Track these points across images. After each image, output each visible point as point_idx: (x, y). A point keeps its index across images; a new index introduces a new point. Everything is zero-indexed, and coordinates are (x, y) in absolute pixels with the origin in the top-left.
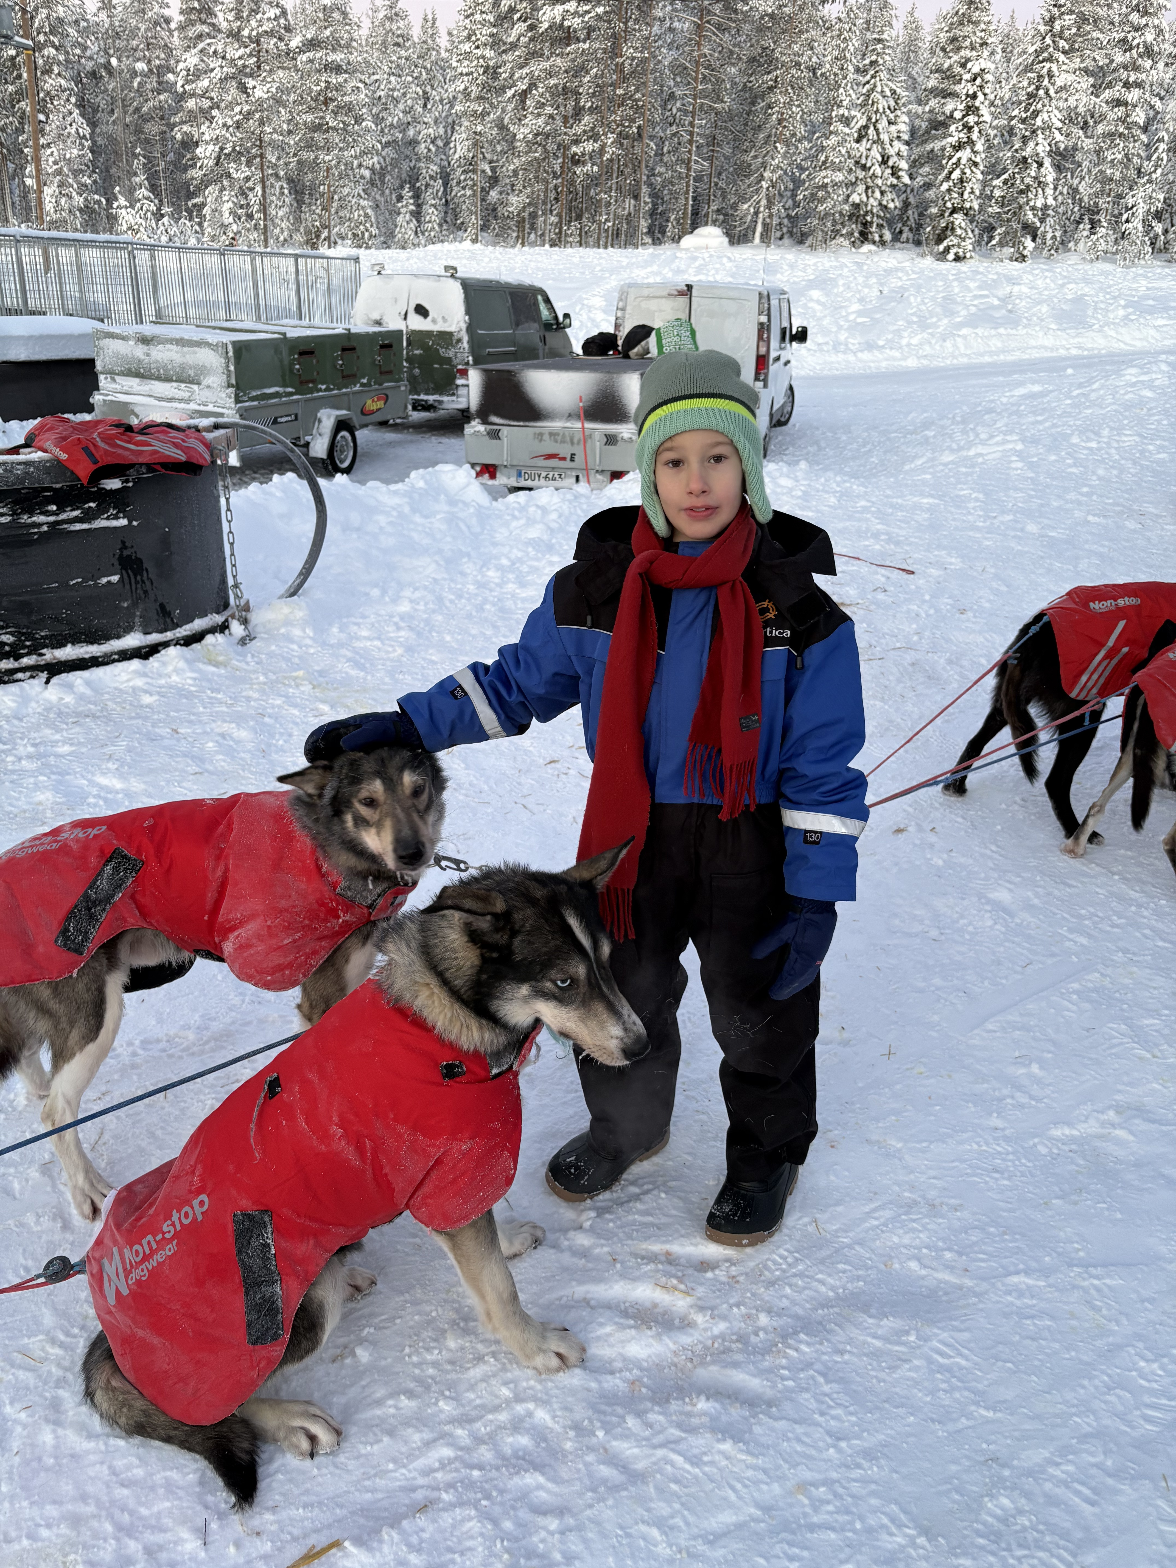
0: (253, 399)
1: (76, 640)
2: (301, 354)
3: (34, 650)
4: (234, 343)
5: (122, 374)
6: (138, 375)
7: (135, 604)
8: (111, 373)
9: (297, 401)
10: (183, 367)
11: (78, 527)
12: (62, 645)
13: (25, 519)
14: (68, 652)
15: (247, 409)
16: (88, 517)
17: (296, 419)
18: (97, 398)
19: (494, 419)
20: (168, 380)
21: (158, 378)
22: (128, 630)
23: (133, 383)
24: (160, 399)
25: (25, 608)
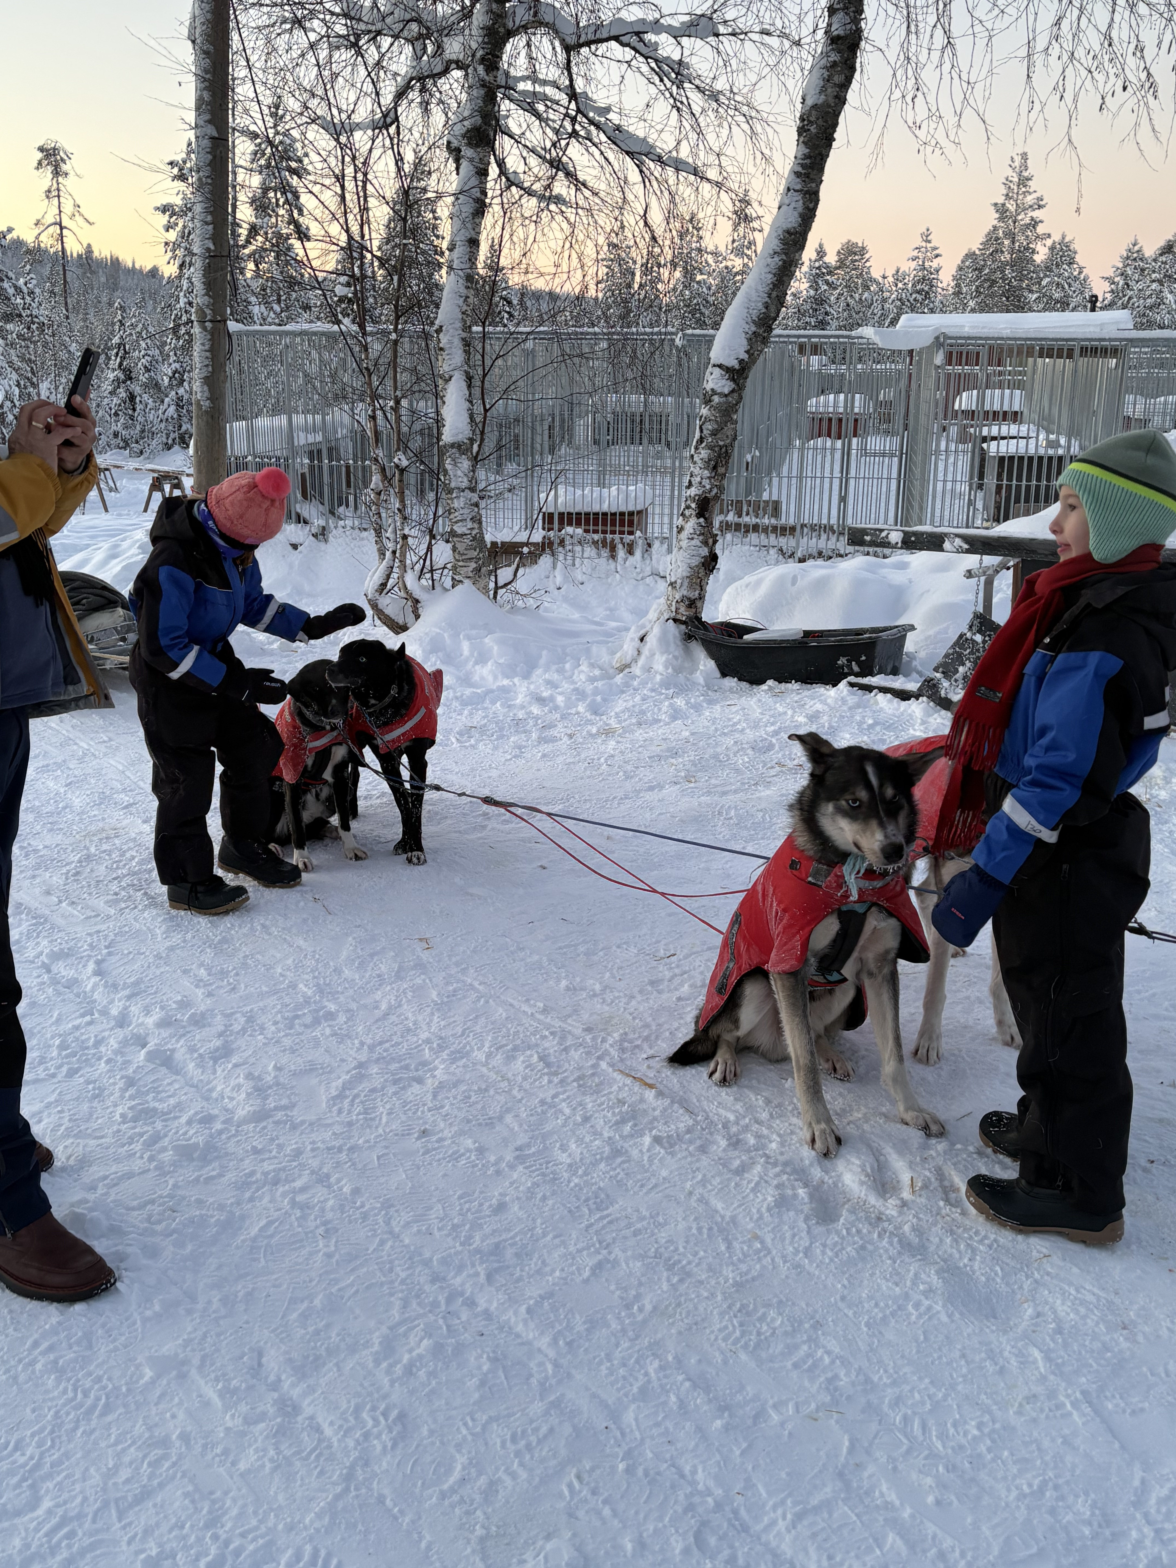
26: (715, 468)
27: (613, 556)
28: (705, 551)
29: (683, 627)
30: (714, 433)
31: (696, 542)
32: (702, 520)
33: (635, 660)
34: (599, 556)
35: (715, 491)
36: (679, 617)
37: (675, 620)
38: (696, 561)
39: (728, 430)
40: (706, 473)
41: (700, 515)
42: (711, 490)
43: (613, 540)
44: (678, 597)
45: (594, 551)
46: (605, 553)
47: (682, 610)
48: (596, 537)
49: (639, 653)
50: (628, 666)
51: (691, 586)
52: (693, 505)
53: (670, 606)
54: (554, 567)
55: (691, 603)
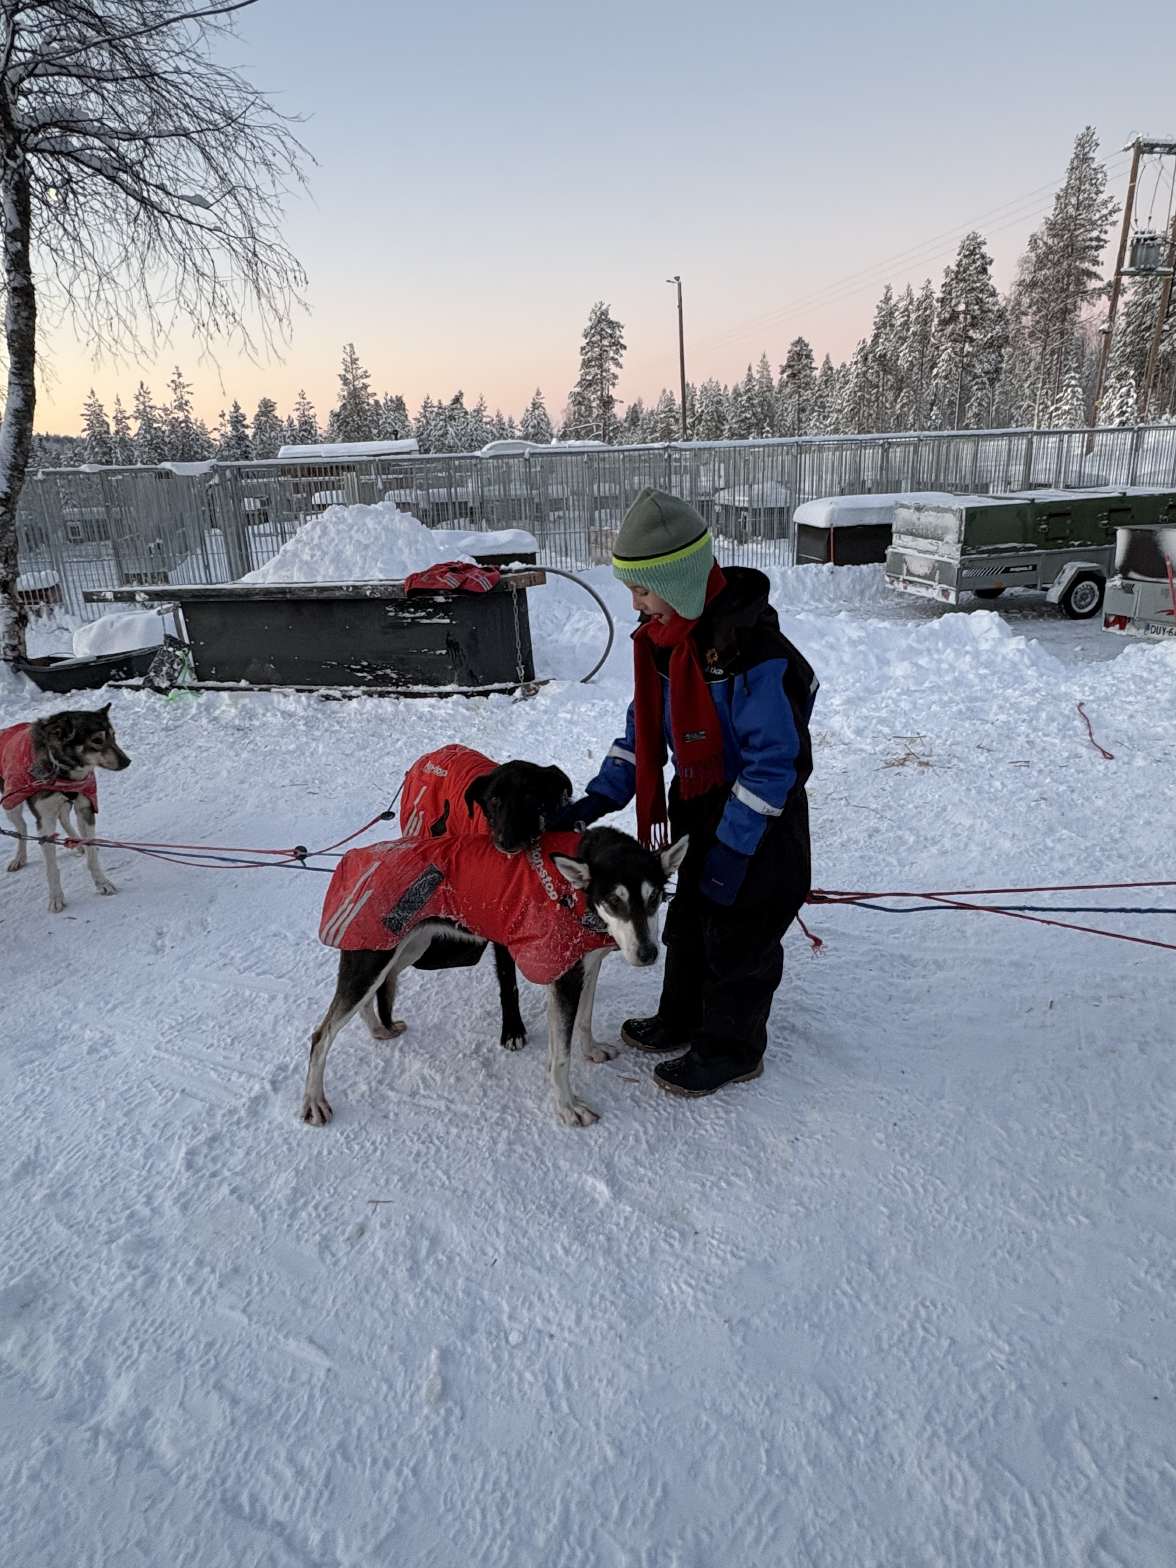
0: (983, 552)
1: (424, 683)
2: (1050, 516)
3: (405, 684)
4: (968, 509)
5: (905, 533)
6: (912, 534)
7: (455, 668)
8: (899, 532)
9: (1039, 555)
10: (936, 528)
11: (425, 621)
12: (416, 684)
13: (400, 614)
14: (419, 688)
15: (971, 561)
16: (429, 616)
17: (1035, 568)
18: (889, 551)
19: (1133, 575)
20: (926, 537)
21: (922, 537)
22: (451, 682)
23: (907, 540)
24: (920, 551)
25: (401, 660)
29: (12, 664)
31: (6, 609)
32: (6, 595)
35: (10, 576)
36: (7, 658)
40: (1, 565)
41: (4, 592)
42: (7, 576)
44: (3, 645)
47: (9, 652)
51: (10, 637)
55: (14, 648)
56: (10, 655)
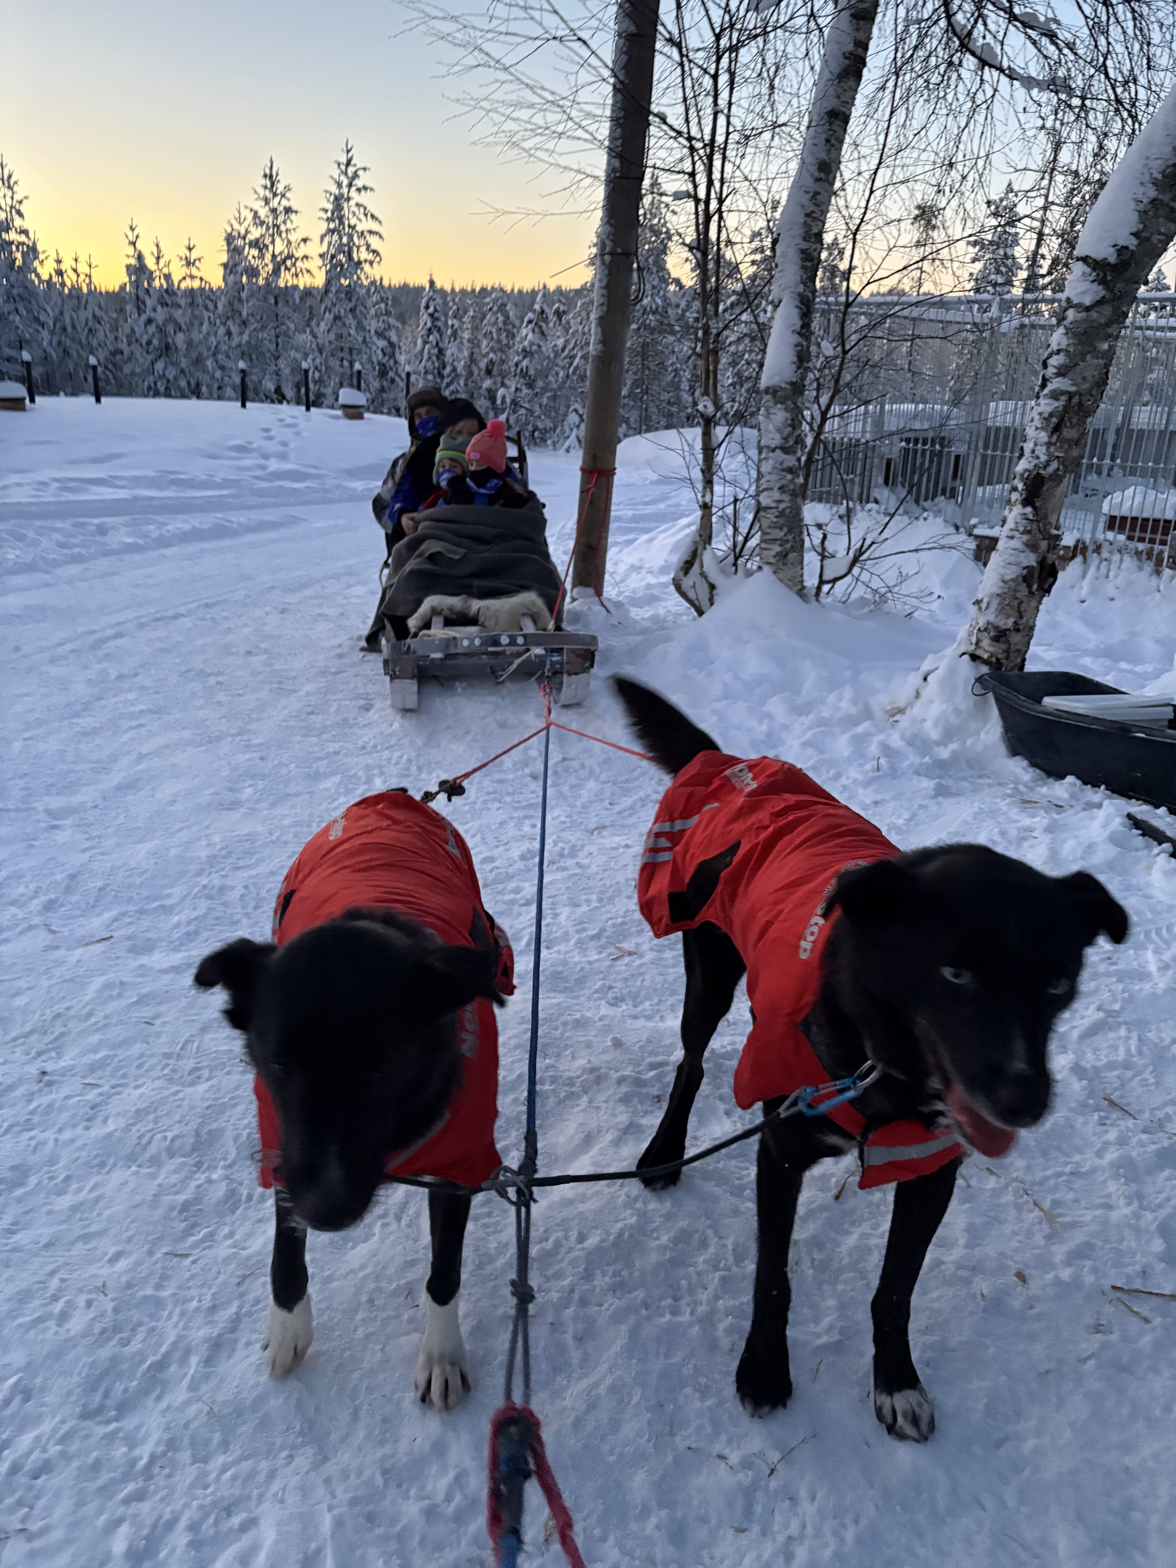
26: (1057, 429)
27: (1158, 573)
28: (1031, 560)
29: (985, 669)
30: (1062, 372)
31: (1016, 543)
32: (1029, 510)
33: (910, 704)
34: (1140, 569)
35: (1054, 465)
36: (980, 653)
37: (974, 657)
38: (1012, 573)
39: (1090, 366)
40: (1043, 436)
41: (1026, 502)
42: (1047, 465)
43: (1161, 552)
44: (982, 623)
45: (1136, 562)
46: (1149, 567)
47: (986, 643)
48: (1141, 546)
49: (918, 695)
50: (901, 711)
51: (1001, 611)
52: (1020, 486)
53: (970, 634)
54: (1084, 577)
55: (1000, 636)
56: (988, 648)
